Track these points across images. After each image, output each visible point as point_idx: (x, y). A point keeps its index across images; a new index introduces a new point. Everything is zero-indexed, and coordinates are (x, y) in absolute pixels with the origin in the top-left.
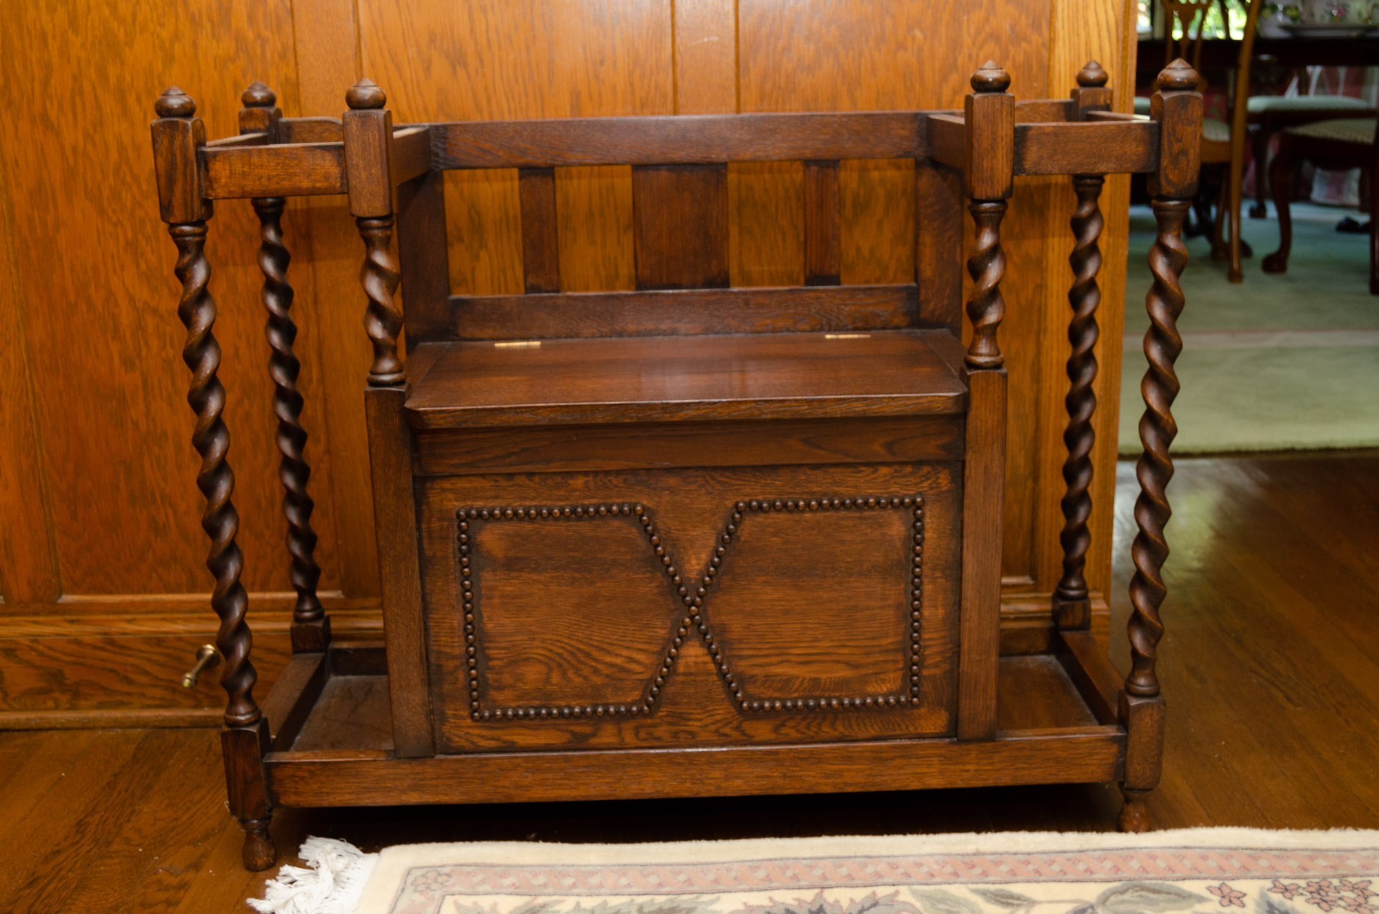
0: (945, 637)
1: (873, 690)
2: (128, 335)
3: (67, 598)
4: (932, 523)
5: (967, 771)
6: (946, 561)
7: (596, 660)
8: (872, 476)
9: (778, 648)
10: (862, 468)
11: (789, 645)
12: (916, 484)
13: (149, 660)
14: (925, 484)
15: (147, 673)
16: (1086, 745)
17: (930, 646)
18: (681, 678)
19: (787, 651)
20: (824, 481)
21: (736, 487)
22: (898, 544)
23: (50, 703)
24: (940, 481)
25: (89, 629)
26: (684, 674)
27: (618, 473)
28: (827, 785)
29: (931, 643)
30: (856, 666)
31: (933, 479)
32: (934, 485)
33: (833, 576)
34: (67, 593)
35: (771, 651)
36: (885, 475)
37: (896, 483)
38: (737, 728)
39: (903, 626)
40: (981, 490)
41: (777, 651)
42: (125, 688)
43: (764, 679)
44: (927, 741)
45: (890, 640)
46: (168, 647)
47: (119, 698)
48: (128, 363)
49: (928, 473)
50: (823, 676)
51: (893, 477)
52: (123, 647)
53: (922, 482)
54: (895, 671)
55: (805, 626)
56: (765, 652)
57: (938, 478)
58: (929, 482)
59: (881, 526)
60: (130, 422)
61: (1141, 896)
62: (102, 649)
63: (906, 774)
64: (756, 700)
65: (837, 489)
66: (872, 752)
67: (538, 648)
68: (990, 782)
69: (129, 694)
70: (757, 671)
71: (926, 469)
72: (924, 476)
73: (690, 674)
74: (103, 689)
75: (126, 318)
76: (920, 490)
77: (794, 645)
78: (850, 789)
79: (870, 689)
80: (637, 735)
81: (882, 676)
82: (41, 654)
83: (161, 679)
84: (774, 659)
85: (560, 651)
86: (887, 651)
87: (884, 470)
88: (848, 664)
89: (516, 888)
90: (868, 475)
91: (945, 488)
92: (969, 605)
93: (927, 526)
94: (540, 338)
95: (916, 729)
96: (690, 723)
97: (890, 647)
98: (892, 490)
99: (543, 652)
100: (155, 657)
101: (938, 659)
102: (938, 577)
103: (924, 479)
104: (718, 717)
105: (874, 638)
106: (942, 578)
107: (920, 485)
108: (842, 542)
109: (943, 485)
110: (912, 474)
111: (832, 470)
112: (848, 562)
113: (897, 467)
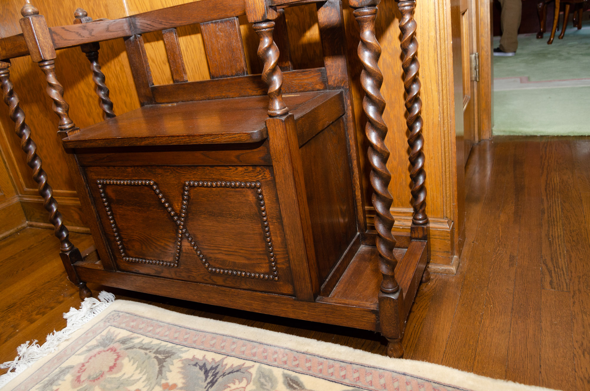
0: (284, 251)
1: (258, 270)
2: (87, 105)
4: (267, 196)
5: (305, 313)
6: (277, 215)
7: (155, 243)
8: (236, 172)
9: (216, 247)
10: (231, 168)
11: (220, 246)
12: (256, 176)
14: (260, 176)
16: (359, 312)
17: (278, 254)
18: (185, 254)
19: (220, 248)
20: (217, 173)
21: (184, 175)
22: (254, 205)
24: (265, 175)
26: (185, 253)
27: (141, 166)
28: (247, 308)
29: (278, 253)
30: (249, 259)
31: (263, 174)
32: (263, 177)
33: (230, 218)
35: (214, 248)
36: (242, 171)
37: (246, 175)
38: (210, 278)
39: (264, 243)
40: (283, 181)
41: (216, 248)
43: (214, 259)
44: (285, 297)
45: (260, 249)
48: (89, 115)
49: (260, 171)
50: (237, 261)
51: (245, 172)
53: (258, 175)
54: (266, 263)
55: (224, 238)
56: (212, 248)
57: (265, 174)
58: (261, 176)
59: (245, 196)
63: (278, 310)
64: (214, 268)
65: (222, 177)
66: (262, 297)
67: (136, 236)
68: (316, 320)
70: (211, 255)
71: (258, 169)
72: (258, 172)
73: (188, 253)
75: (85, 99)
76: (258, 179)
77: (223, 246)
78: (257, 312)
79: (257, 270)
80: (176, 274)
81: (261, 265)
84: (216, 251)
85: (143, 238)
86: (260, 254)
87: (240, 169)
88: (245, 257)
90: (234, 171)
91: (269, 179)
92: (288, 238)
93: (265, 197)
94: (177, 102)
95: (280, 291)
96: (193, 273)
97: (262, 253)
98: (245, 179)
99: (137, 237)
101: (283, 260)
102: (275, 222)
103: (258, 174)
104: (202, 272)
105: (254, 248)
106: (276, 223)
107: (257, 177)
108: (231, 202)
109: (267, 177)
110: (253, 171)
111: (219, 168)
112: (235, 212)
113: (245, 167)
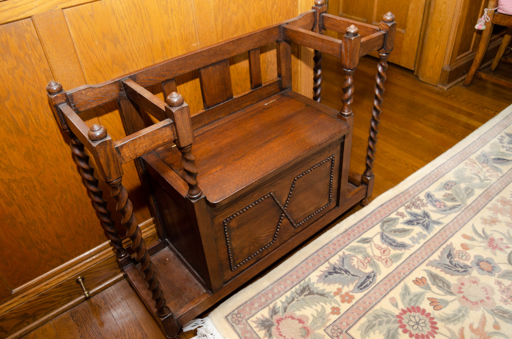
1: (322, 206)
3: (15, 290)
4: (336, 160)
5: (340, 212)
7: (261, 237)
9: (303, 209)
11: (305, 206)
13: (59, 292)
15: (59, 296)
16: (360, 193)
17: (333, 189)
20: (314, 162)
21: (294, 174)
22: (329, 169)
23: (26, 324)
25: (31, 296)
27: (267, 187)
33: (315, 185)
34: (14, 288)
37: (329, 154)
38: (294, 232)
39: (329, 188)
42: (53, 304)
44: (332, 210)
45: (325, 192)
46: (65, 285)
47: (51, 308)
50: (312, 209)
52: (47, 294)
54: (326, 199)
55: (309, 200)
56: (300, 211)
57: (337, 148)
59: (325, 167)
60: (18, 223)
61: (388, 224)
62: (40, 298)
63: (328, 221)
64: (298, 224)
66: (322, 220)
67: (246, 243)
69: (55, 305)
70: (298, 217)
73: (284, 227)
74: (44, 309)
76: (334, 153)
81: (324, 202)
82: (16, 313)
83: (65, 295)
85: (253, 241)
86: (325, 195)
87: (327, 152)
89: (261, 306)
90: (323, 155)
91: (339, 150)
92: (343, 175)
99: (248, 244)
100: (61, 290)
102: (336, 172)
103: (335, 150)
104: (290, 233)
108: (317, 175)
110: (332, 150)
112: (318, 179)
113: (329, 150)
